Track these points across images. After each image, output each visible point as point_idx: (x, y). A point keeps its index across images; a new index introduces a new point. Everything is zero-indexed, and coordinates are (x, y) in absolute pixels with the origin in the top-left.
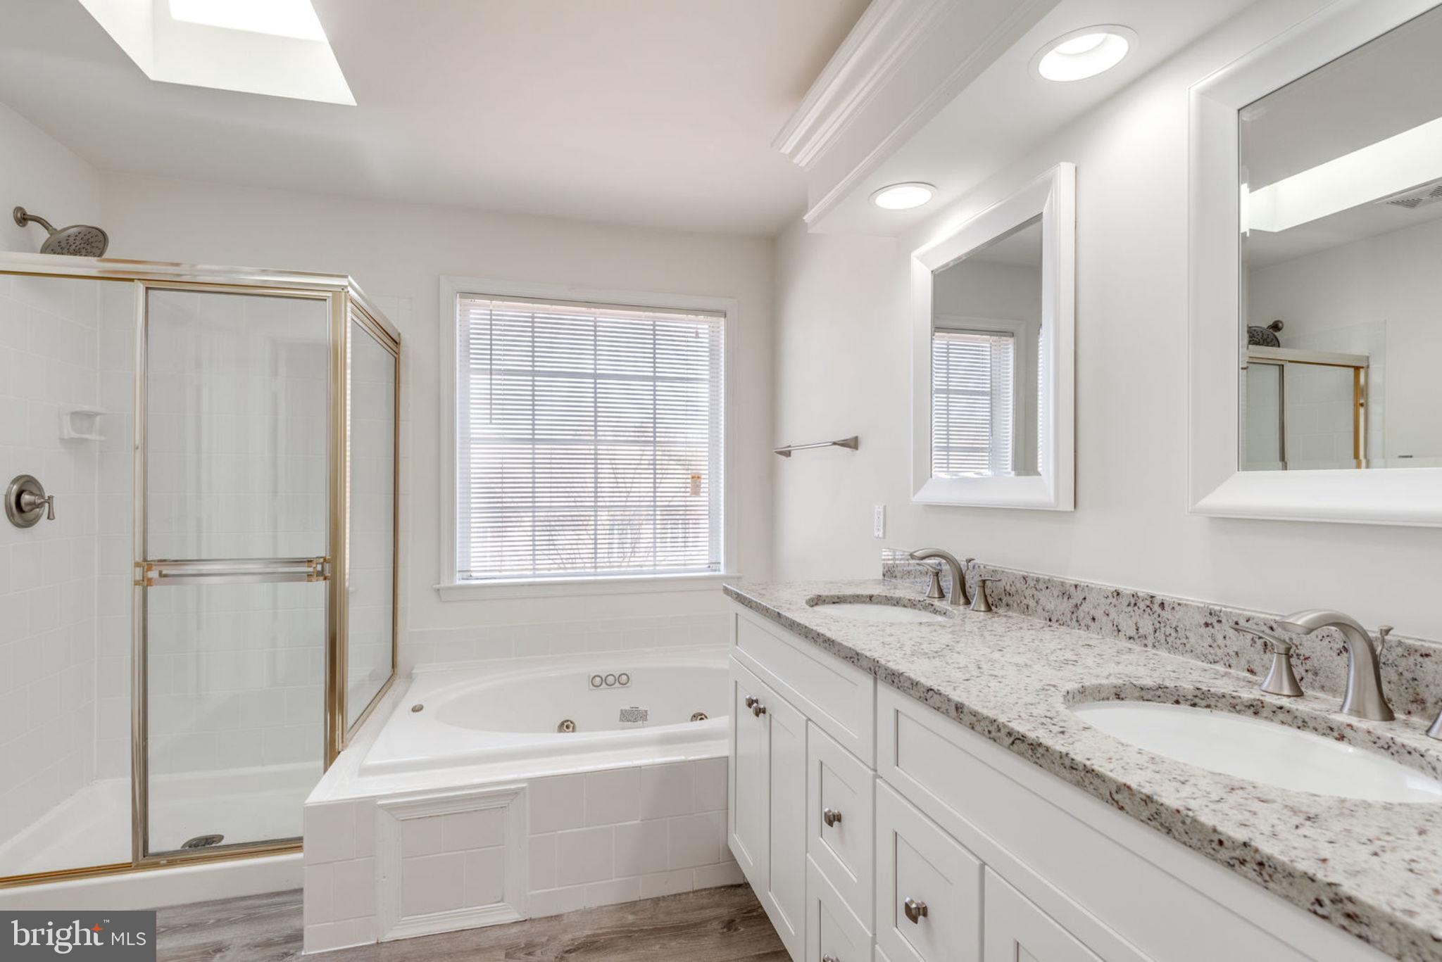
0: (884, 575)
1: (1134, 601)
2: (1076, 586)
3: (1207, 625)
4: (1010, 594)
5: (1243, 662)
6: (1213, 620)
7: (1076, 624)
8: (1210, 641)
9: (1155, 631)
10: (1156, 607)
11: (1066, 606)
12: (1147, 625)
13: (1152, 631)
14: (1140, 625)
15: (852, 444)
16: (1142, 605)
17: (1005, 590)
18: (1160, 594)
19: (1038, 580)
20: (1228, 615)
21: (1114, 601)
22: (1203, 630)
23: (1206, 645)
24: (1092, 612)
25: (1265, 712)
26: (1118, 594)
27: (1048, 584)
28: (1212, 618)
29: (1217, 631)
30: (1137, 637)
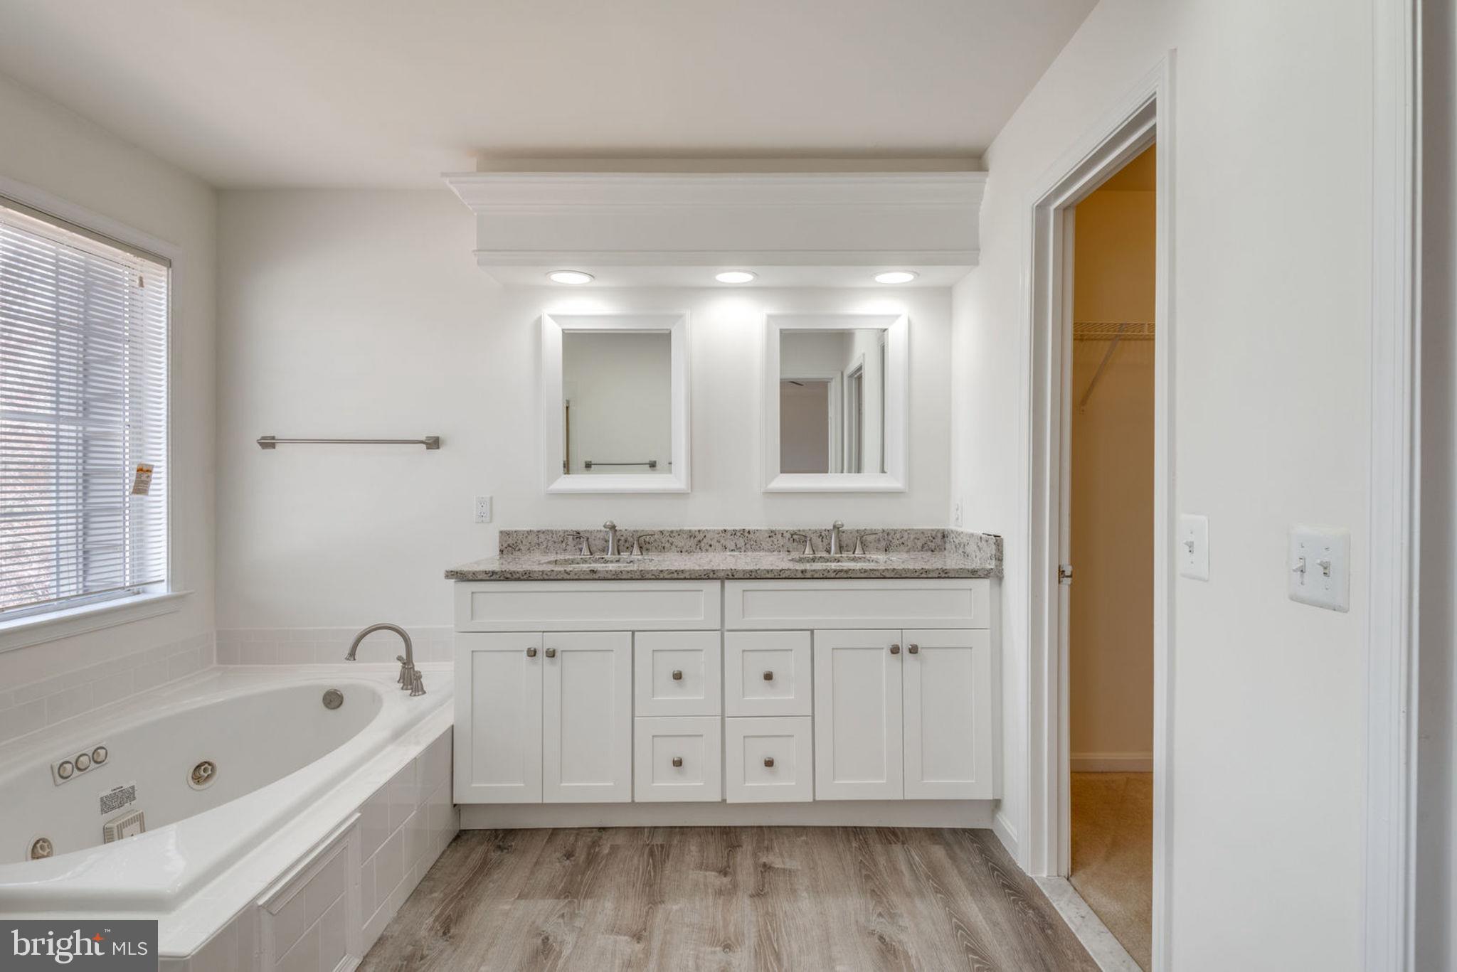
0: (502, 551)
1: (734, 533)
2: (699, 531)
3: (770, 537)
4: (649, 543)
5: (786, 549)
6: (773, 534)
7: (699, 551)
8: (771, 543)
9: (745, 544)
10: (746, 534)
11: (693, 542)
12: (741, 542)
13: (743, 544)
14: (738, 543)
15: (434, 443)
16: (738, 534)
17: (645, 541)
18: (747, 528)
19: (672, 532)
20: (779, 531)
21: (723, 535)
22: (768, 539)
23: (769, 545)
24: (710, 542)
25: (816, 560)
26: (725, 531)
27: (680, 533)
28: (772, 534)
29: (774, 539)
30: (737, 548)
